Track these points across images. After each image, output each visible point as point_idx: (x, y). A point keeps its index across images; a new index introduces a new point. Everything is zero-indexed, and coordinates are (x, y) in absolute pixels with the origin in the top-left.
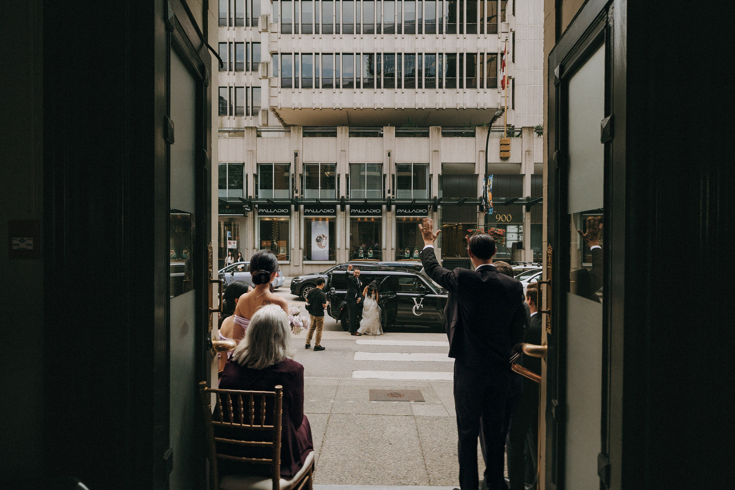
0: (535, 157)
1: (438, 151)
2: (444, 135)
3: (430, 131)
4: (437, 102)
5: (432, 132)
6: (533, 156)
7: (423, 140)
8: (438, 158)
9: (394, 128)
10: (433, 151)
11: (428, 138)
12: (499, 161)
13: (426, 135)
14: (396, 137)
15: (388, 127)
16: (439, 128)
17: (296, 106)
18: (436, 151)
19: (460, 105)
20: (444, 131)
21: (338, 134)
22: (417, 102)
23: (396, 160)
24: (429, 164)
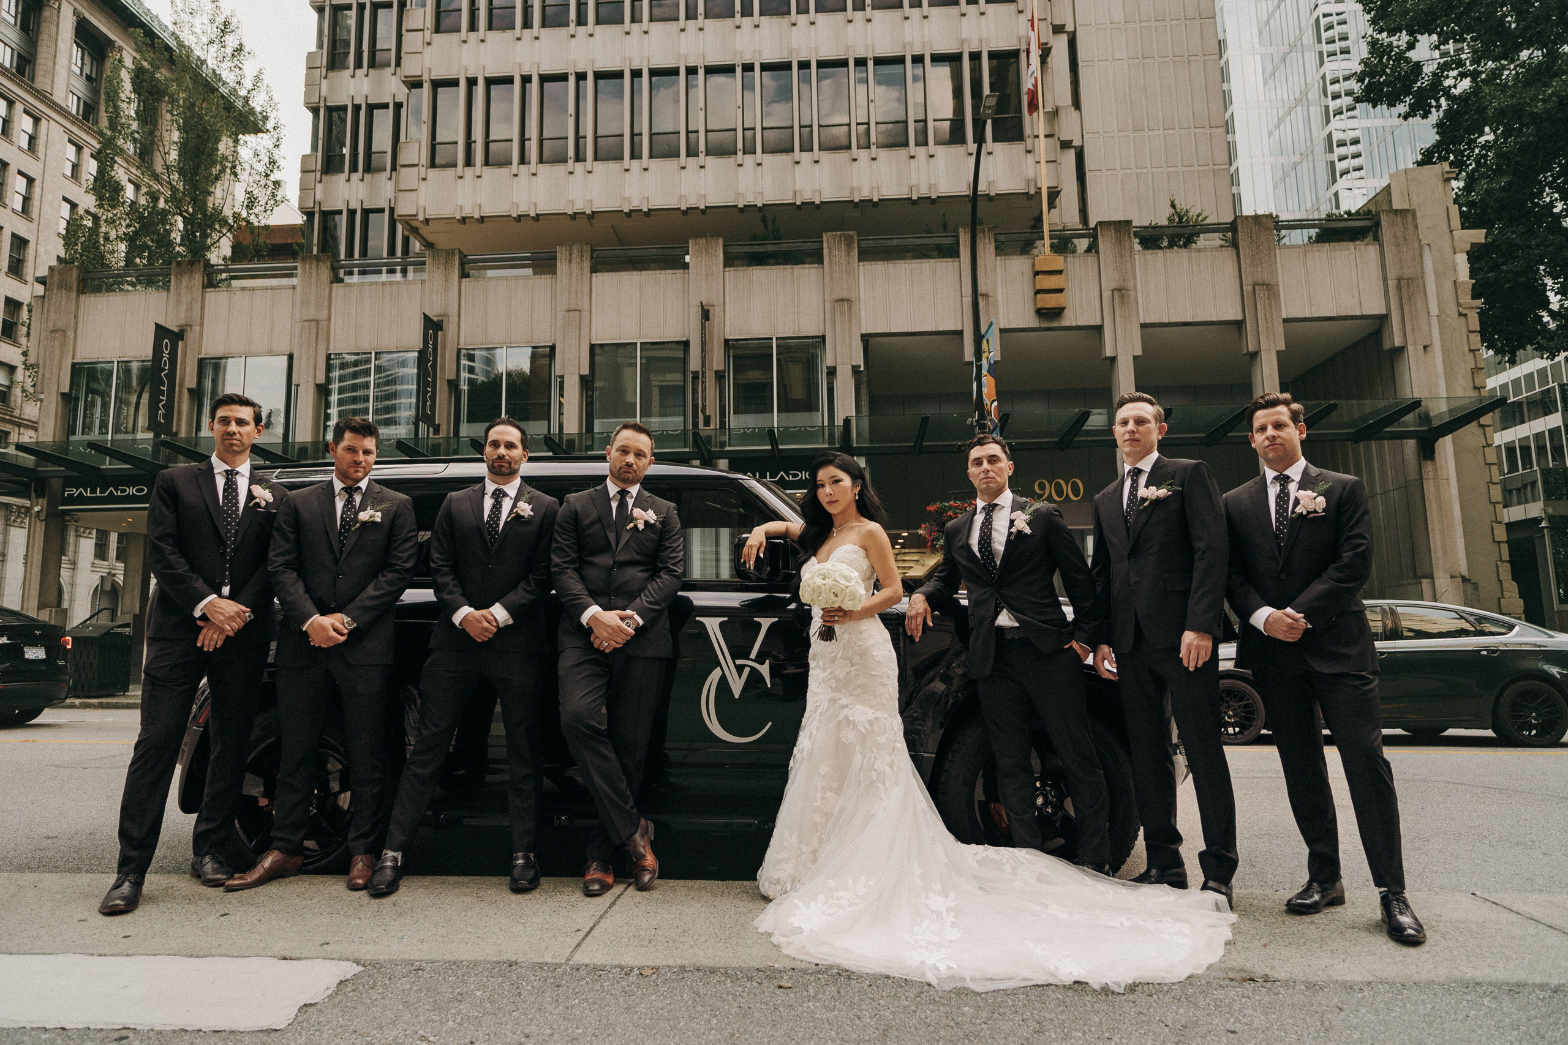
0: (1140, 306)
1: (848, 300)
2: (866, 255)
3: (825, 245)
4: (855, 184)
5: (829, 248)
6: (1137, 303)
7: (806, 275)
8: (850, 321)
9: (721, 241)
10: (837, 301)
11: (820, 266)
12: (1032, 322)
13: (816, 257)
14: (725, 266)
15: (702, 241)
16: (852, 237)
17: (467, 211)
18: (842, 300)
19: (918, 191)
20: (864, 244)
21: (562, 267)
22: (798, 188)
23: (727, 331)
24: (823, 337)
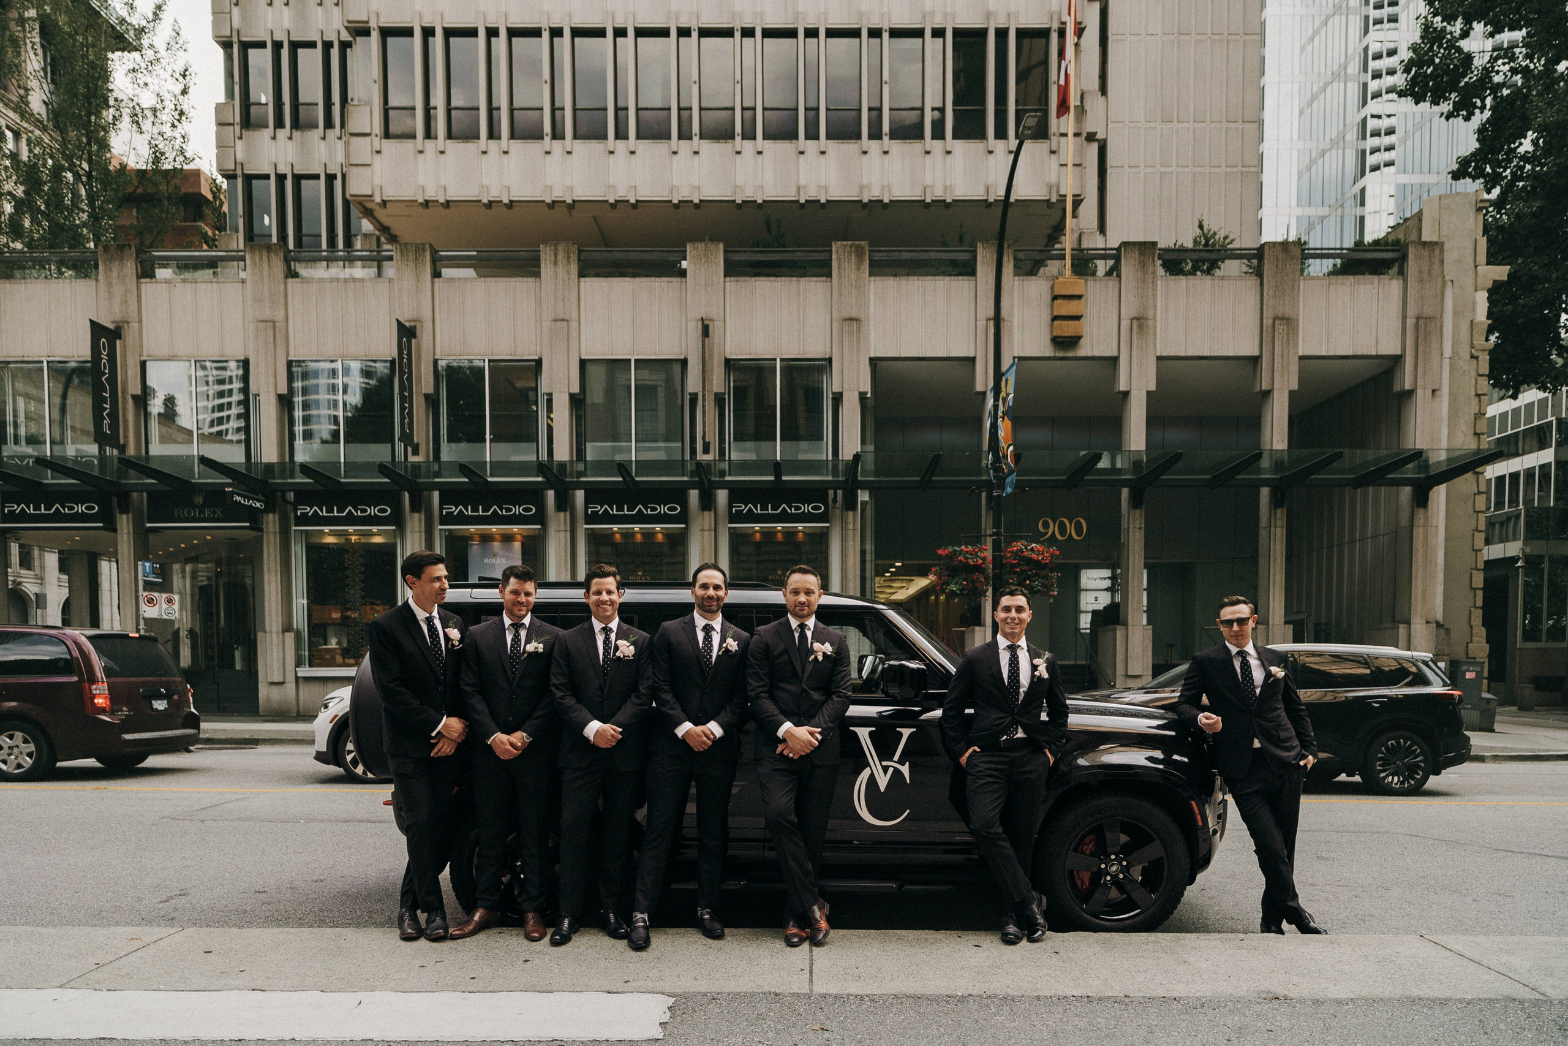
0: (1158, 337)
1: (857, 320)
2: (878, 268)
3: (834, 257)
4: (865, 182)
5: (839, 260)
6: (1155, 334)
7: (812, 288)
8: (858, 342)
9: (721, 246)
10: (845, 320)
11: (828, 279)
12: (1047, 351)
13: (822, 269)
14: (726, 276)
15: (701, 246)
16: (862, 248)
17: (431, 194)
18: (851, 319)
19: (932, 192)
20: (877, 257)
21: (546, 269)
22: (802, 183)
23: (728, 349)
24: (830, 360)
